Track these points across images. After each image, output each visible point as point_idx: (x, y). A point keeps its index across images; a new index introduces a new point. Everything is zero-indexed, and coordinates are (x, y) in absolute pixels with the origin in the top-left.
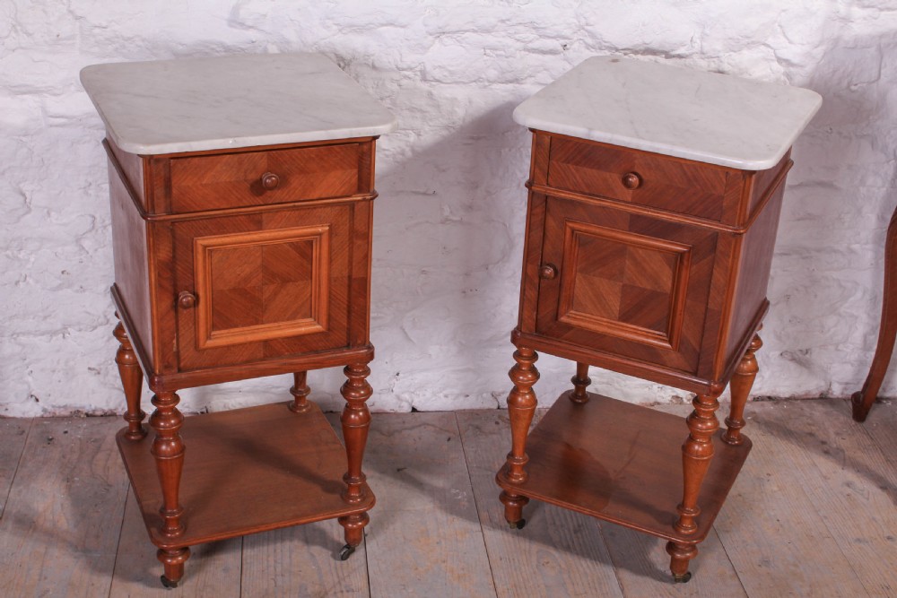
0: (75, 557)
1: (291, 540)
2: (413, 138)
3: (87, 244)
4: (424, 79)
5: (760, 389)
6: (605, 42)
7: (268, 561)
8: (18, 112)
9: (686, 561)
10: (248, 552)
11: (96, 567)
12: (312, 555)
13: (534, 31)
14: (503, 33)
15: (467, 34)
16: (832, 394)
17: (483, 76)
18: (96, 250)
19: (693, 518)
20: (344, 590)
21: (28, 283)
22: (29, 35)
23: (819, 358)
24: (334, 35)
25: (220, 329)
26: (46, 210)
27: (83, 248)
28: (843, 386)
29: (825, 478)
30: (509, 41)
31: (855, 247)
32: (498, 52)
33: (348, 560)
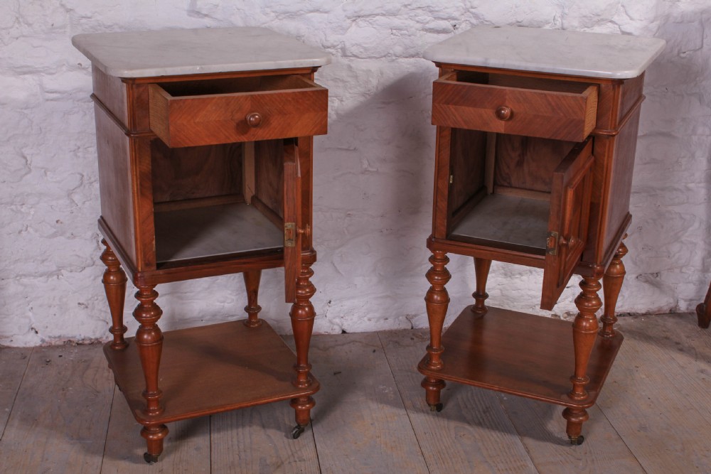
0: (71, 444)
1: (250, 426)
2: (336, 103)
3: (76, 197)
4: (345, 55)
5: (622, 306)
6: (486, 21)
7: (232, 441)
8: (19, 89)
9: (580, 423)
10: (215, 436)
11: (89, 450)
12: (268, 436)
13: (430, 14)
14: (406, 16)
15: (377, 17)
16: (679, 309)
17: (391, 52)
18: (84, 203)
19: (583, 386)
20: (297, 460)
21: (29, 232)
22: (30, 25)
23: (667, 279)
24: (272, 21)
26: (43, 170)
27: (74, 201)
28: (688, 303)
29: (683, 367)
30: (411, 23)
31: (691, 185)
32: (403, 32)
33: (299, 438)
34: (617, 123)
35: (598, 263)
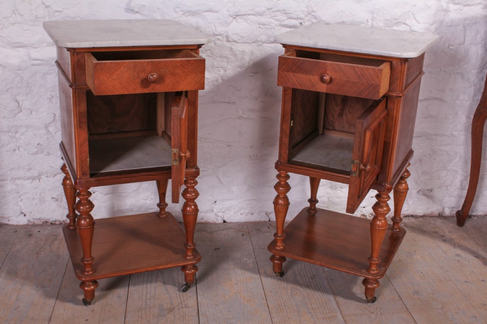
0: (37, 290)
1: (156, 283)
2: (222, 72)
3: (51, 129)
4: (228, 41)
5: (407, 210)
6: (322, 21)
7: (142, 292)
8: (15, 57)
9: (374, 289)
10: (132, 288)
11: (48, 295)
12: (167, 290)
13: (285, 15)
14: (269, 16)
15: (250, 17)
16: (445, 214)
17: (259, 39)
18: (56, 133)
19: (377, 264)
20: (184, 307)
21: (20, 151)
22: (22, 15)
23: (437, 193)
24: (181, 17)
26: (30, 111)
27: (49, 131)
28: (451, 209)
29: (445, 252)
30: (272, 21)
31: (455, 133)
32: (266, 26)
33: (187, 292)
34: (403, 88)
35: (388, 182)
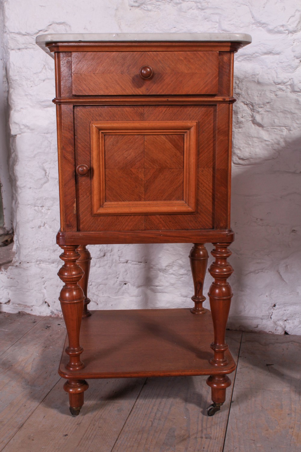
1: (174, 398)
2: (285, 132)
7: (152, 408)
8: (44, 118)
10: (140, 401)
11: (33, 396)
12: (187, 410)
20: (204, 436)
25: (111, 201)
